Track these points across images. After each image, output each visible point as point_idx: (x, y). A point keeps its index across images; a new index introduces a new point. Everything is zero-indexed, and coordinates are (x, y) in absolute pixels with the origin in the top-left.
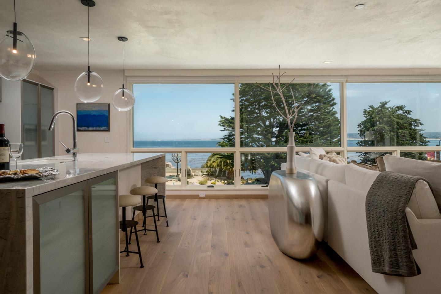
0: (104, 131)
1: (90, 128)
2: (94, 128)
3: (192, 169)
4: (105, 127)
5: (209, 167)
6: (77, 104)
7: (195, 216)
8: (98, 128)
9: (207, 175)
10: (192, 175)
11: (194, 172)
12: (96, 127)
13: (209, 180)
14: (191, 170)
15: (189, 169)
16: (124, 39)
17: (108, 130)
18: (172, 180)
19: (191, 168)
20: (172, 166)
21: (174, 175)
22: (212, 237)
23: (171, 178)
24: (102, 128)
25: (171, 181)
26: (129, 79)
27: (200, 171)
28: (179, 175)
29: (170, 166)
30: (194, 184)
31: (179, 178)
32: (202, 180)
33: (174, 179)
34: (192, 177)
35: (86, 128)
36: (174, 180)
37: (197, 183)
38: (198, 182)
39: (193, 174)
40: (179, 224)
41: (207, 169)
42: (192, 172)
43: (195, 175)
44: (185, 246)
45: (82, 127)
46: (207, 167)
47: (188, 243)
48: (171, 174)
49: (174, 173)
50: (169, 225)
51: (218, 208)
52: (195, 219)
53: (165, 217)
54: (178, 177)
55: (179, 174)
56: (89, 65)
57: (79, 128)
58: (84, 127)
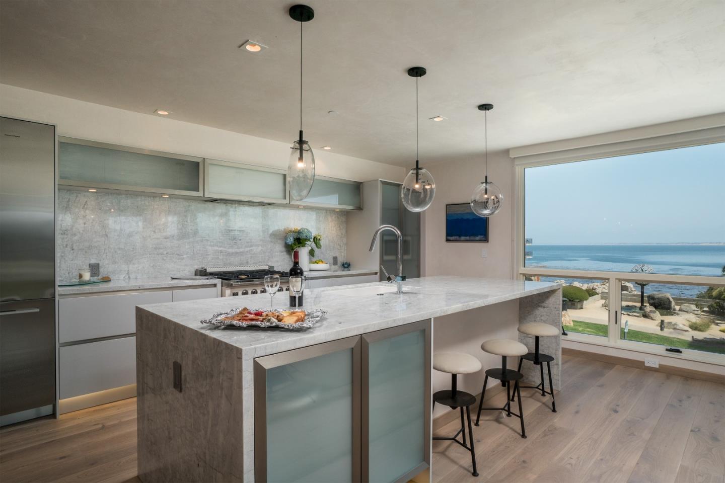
0: (480, 241)
1: (463, 238)
2: (468, 238)
3: (674, 299)
4: (482, 236)
5: (716, 298)
6: (447, 205)
7: (618, 406)
8: (472, 238)
9: (711, 312)
10: (674, 310)
11: (680, 305)
12: (470, 236)
13: (714, 322)
14: (671, 300)
15: (668, 299)
16: (487, 107)
17: (485, 239)
18: (631, 314)
19: (671, 296)
20: (633, 289)
21: (635, 306)
22: (638, 464)
23: (630, 311)
24: (478, 238)
25: (628, 315)
26: (517, 162)
27: (692, 304)
28: (645, 306)
29: (629, 290)
30: (678, 328)
31: (645, 312)
32: (698, 321)
33: (634, 312)
34: (674, 313)
35: (457, 238)
36: (635, 314)
37: (684, 325)
38: (687, 323)
39: (677, 308)
40: (577, 412)
41: (711, 302)
42: (673, 303)
43: (680, 310)
44: (569, 464)
45: (452, 236)
46: (710, 297)
47: (578, 458)
48: (630, 304)
49: (635, 301)
50: (556, 409)
51: (680, 401)
52: (616, 411)
53: (550, 394)
54: (643, 310)
55: (645, 304)
56: (418, 160)
57: (449, 238)
58: (455, 236)
